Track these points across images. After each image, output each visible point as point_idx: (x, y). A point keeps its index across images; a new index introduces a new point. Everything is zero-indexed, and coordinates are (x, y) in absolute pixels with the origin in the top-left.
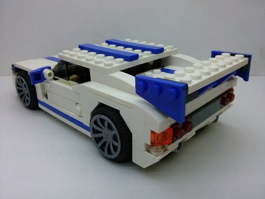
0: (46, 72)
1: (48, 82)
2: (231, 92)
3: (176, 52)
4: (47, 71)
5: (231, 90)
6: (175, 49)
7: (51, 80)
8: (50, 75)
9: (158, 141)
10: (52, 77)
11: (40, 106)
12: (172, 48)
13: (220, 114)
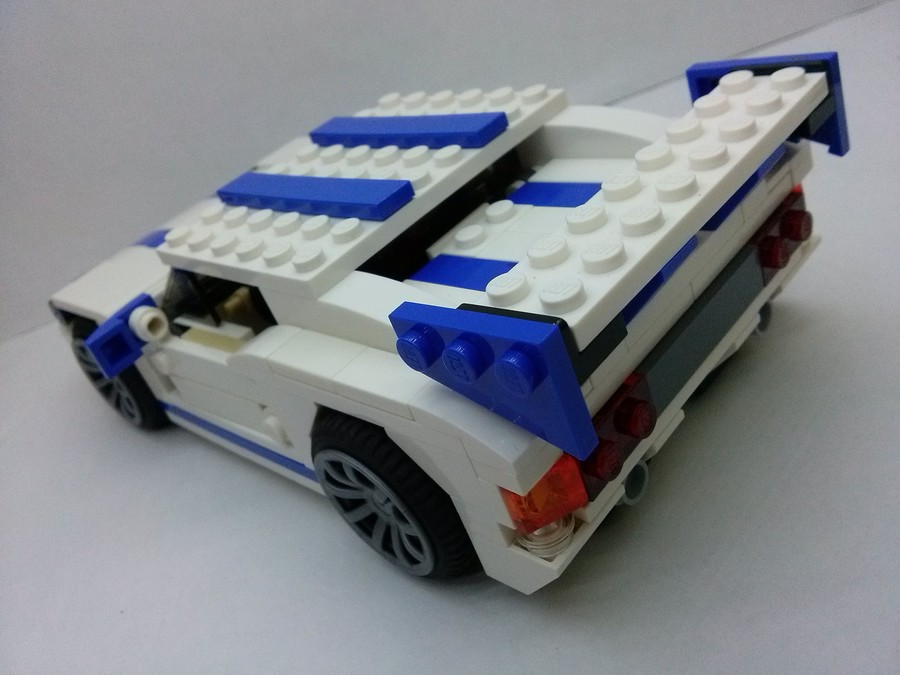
0: (141, 318)
1: (159, 350)
2: (795, 207)
3: (559, 105)
4: (143, 315)
5: (796, 195)
6: (554, 93)
7: (165, 339)
8: (153, 325)
9: (536, 511)
10: (164, 330)
11: (173, 417)
12: (543, 95)
13: (773, 296)
